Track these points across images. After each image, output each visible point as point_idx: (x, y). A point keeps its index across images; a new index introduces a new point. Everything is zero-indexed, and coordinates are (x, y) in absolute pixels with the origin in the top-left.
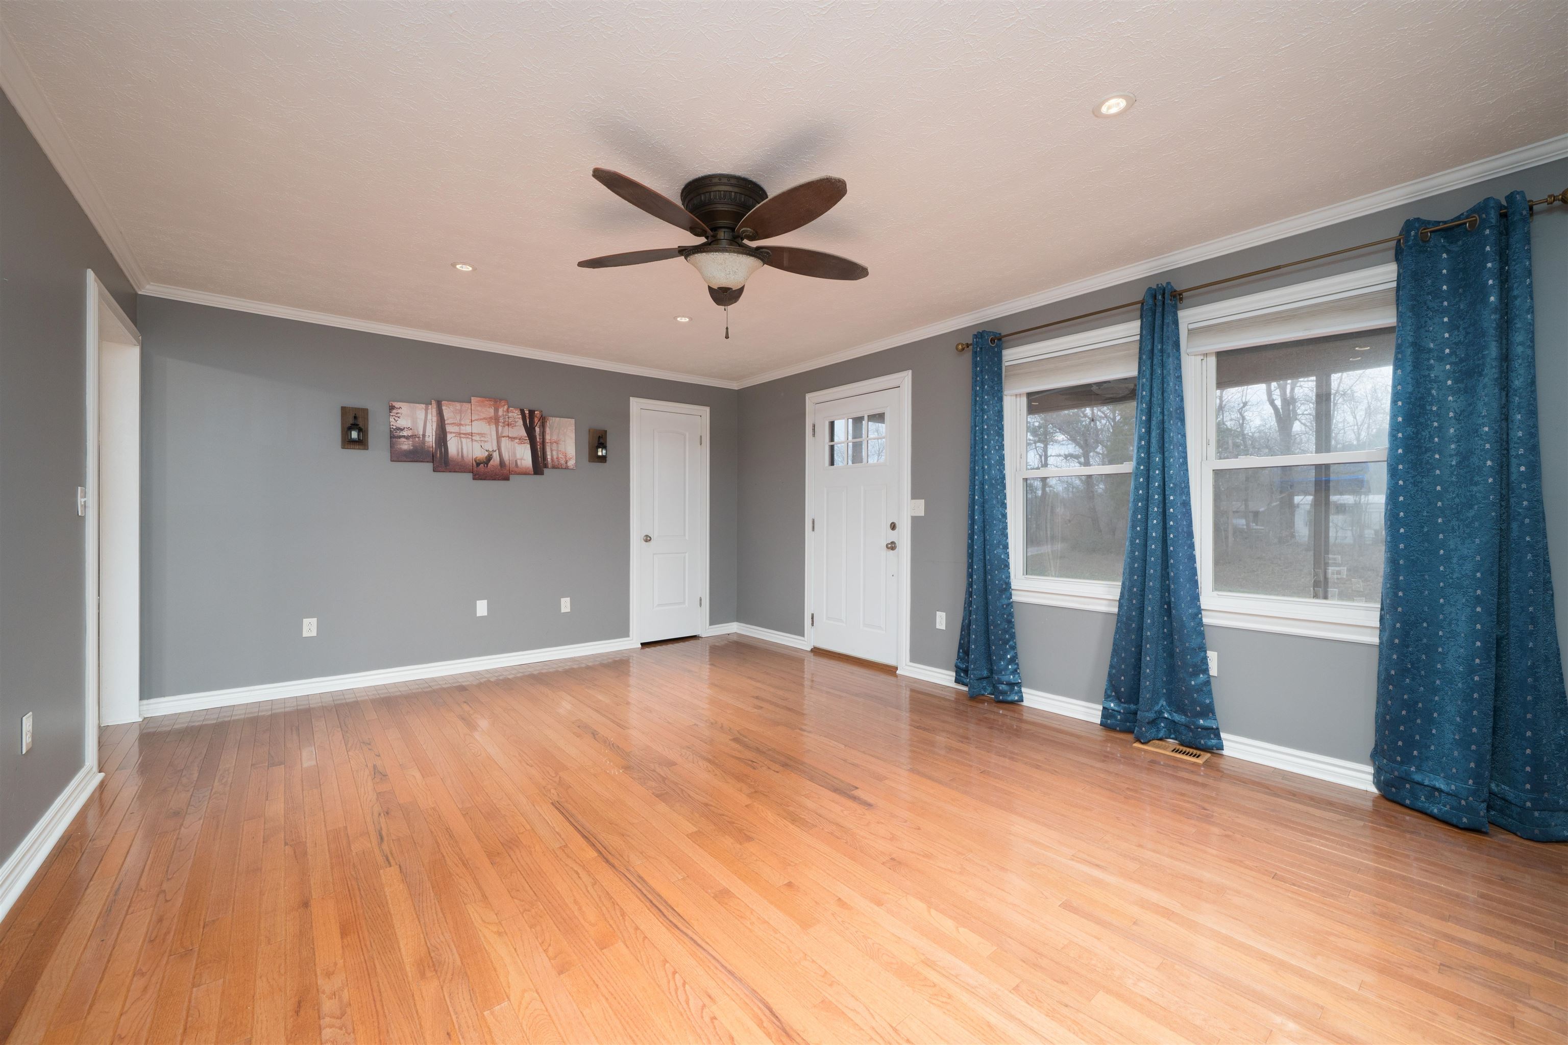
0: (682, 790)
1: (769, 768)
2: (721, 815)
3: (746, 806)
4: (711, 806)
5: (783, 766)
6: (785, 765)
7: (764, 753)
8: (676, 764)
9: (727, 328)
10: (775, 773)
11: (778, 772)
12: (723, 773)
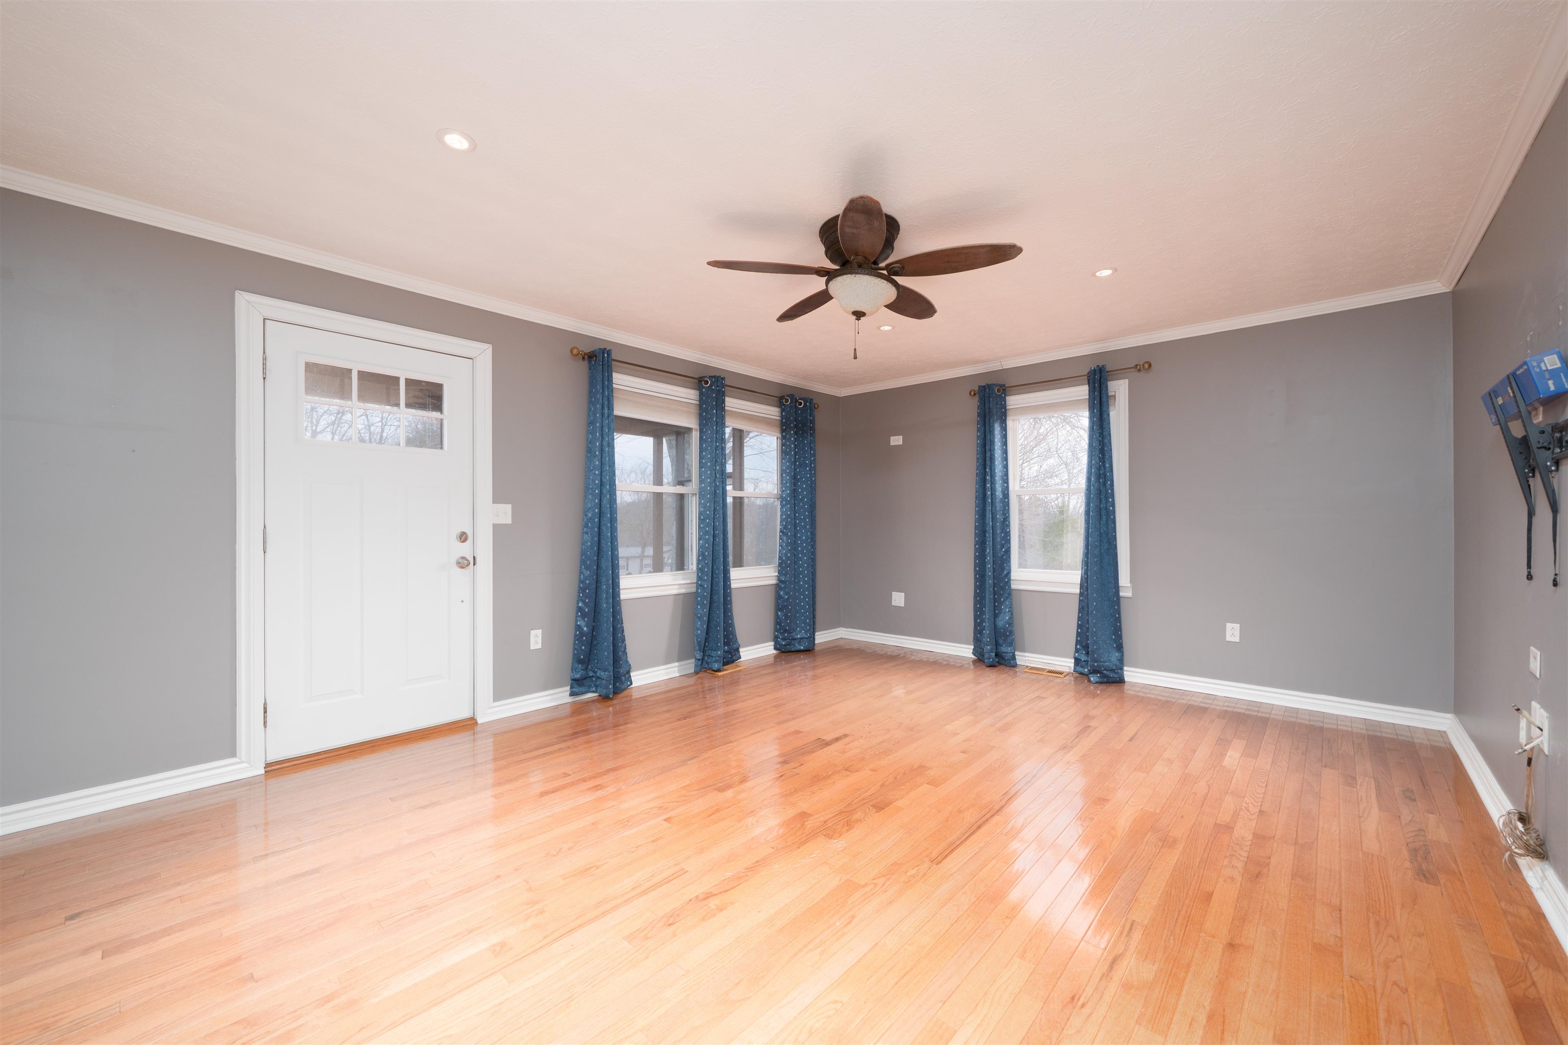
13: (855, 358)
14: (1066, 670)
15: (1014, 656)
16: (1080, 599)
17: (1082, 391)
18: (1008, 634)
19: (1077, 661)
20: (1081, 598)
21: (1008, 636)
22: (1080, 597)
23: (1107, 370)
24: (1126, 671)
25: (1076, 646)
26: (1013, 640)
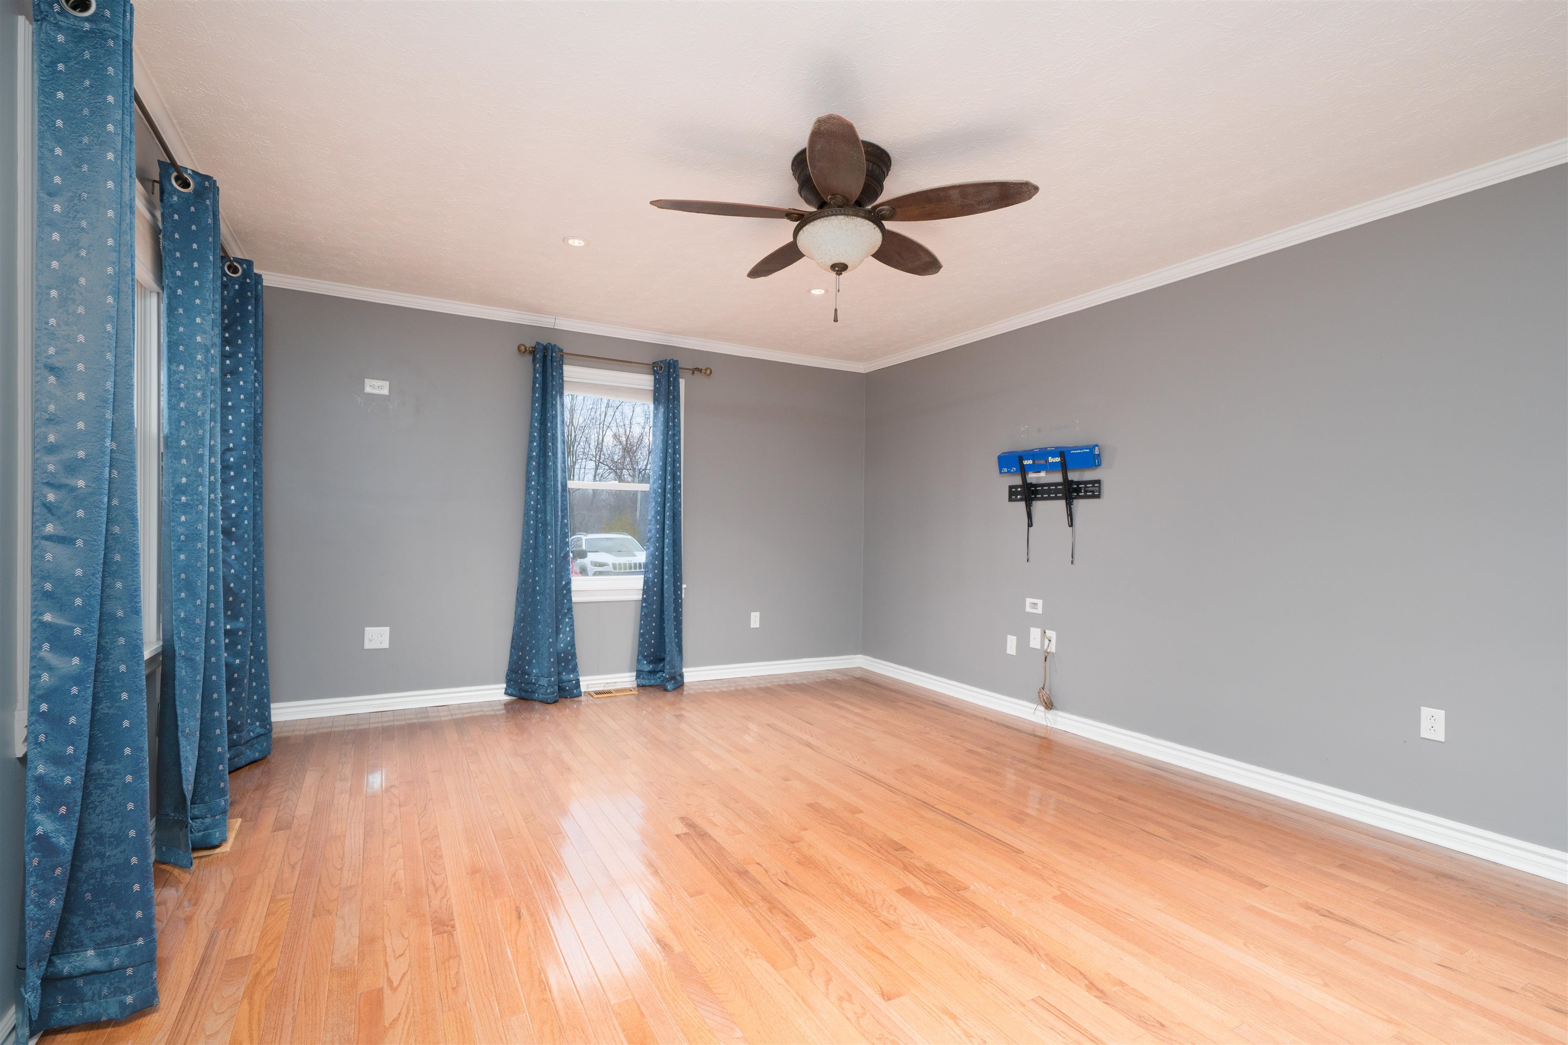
0: (879, 851)
1: (766, 871)
2: (834, 824)
3: (807, 829)
4: (843, 833)
5: (747, 871)
6: (743, 873)
7: (764, 899)
8: (898, 891)
9: (836, 310)
10: (761, 863)
11: (758, 864)
12: (830, 870)
13: (836, 320)
14: (628, 686)
15: (578, 681)
16: (642, 605)
17: (646, 381)
18: (570, 657)
19: (639, 674)
20: (644, 604)
21: (569, 660)
22: (642, 603)
23: (680, 366)
24: (686, 672)
25: (638, 657)
26: (576, 665)
